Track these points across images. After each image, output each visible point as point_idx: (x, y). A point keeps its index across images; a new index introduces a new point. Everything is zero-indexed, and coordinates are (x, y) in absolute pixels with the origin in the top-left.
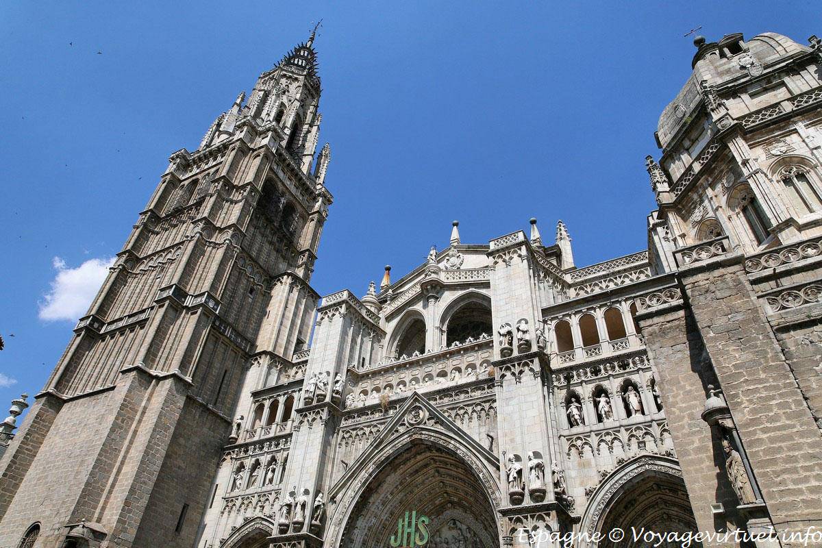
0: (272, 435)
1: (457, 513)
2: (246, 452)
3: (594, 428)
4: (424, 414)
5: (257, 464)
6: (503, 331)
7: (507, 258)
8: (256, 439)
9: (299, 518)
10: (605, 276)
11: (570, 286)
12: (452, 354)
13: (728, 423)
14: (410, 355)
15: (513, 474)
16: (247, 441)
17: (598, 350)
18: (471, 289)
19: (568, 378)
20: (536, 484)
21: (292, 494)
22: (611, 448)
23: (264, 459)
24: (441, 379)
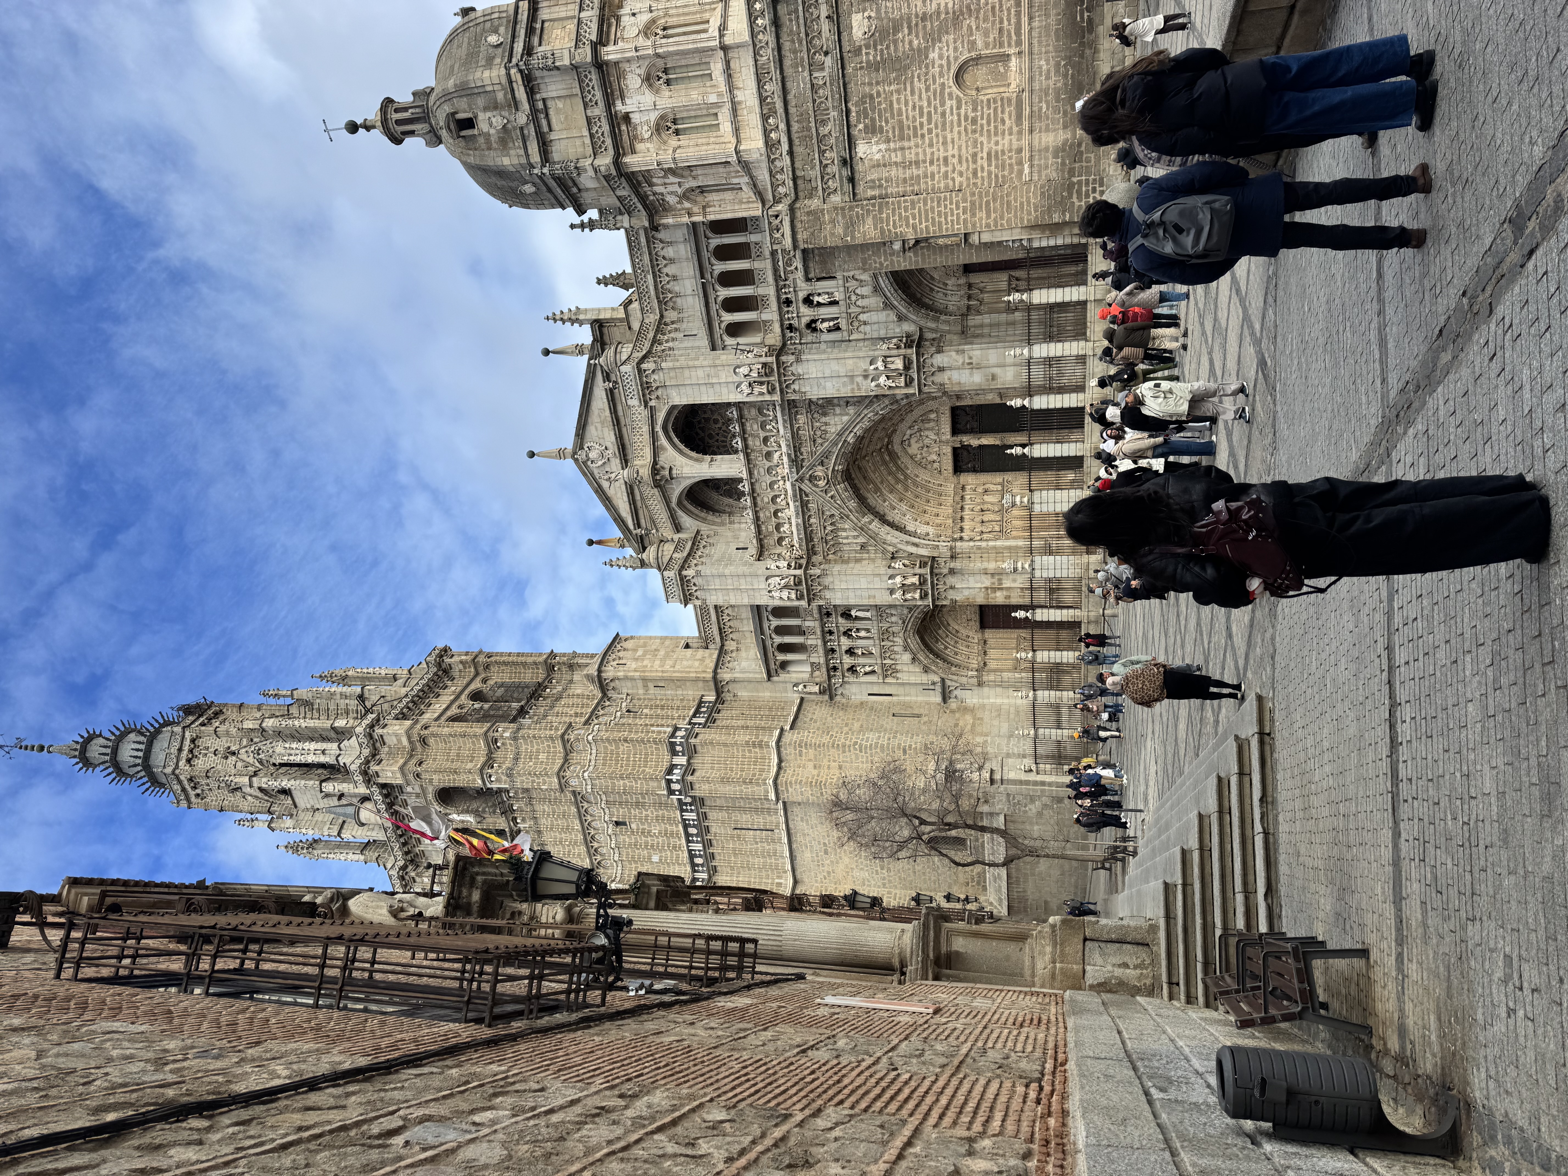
0: (819, 642)
1: (896, 440)
2: (835, 669)
3: (843, 309)
4: (819, 472)
5: (850, 652)
6: (747, 391)
7: (654, 385)
8: (822, 660)
9: (915, 580)
10: (654, 276)
11: (662, 316)
12: (746, 446)
13: (912, 243)
14: (743, 494)
15: (890, 383)
16: (824, 670)
17: (764, 298)
18: (658, 428)
19: (791, 328)
20: (899, 364)
21: (892, 591)
22: (863, 297)
23: (845, 643)
24: (776, 456)
